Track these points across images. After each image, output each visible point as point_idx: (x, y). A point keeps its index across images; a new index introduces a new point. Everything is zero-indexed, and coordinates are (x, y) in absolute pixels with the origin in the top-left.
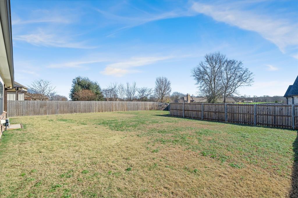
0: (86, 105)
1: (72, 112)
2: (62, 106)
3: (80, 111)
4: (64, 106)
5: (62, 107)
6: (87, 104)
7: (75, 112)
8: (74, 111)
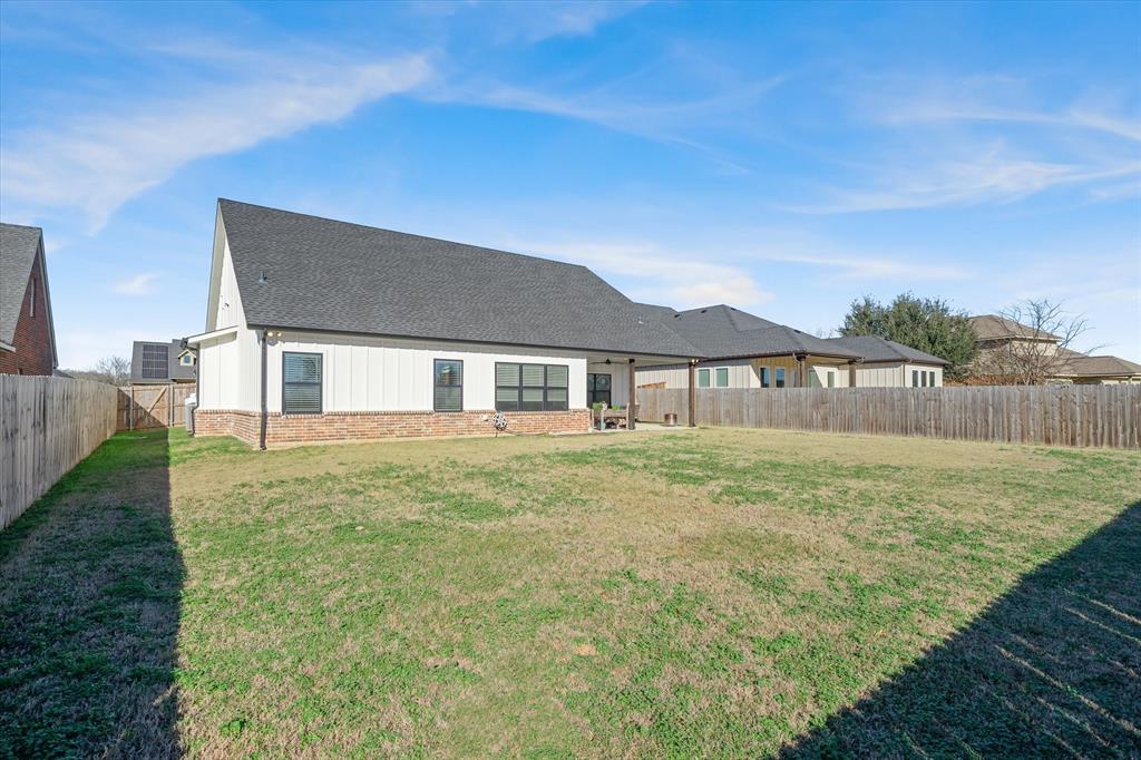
0: (969, 406)
1: (905, 431)
2: (870, 405)
3: (942, 431)
4: (878, 405)
5: (870, 409)
6: (974, 401)
7: (920, 429)
8: (916, 429)
